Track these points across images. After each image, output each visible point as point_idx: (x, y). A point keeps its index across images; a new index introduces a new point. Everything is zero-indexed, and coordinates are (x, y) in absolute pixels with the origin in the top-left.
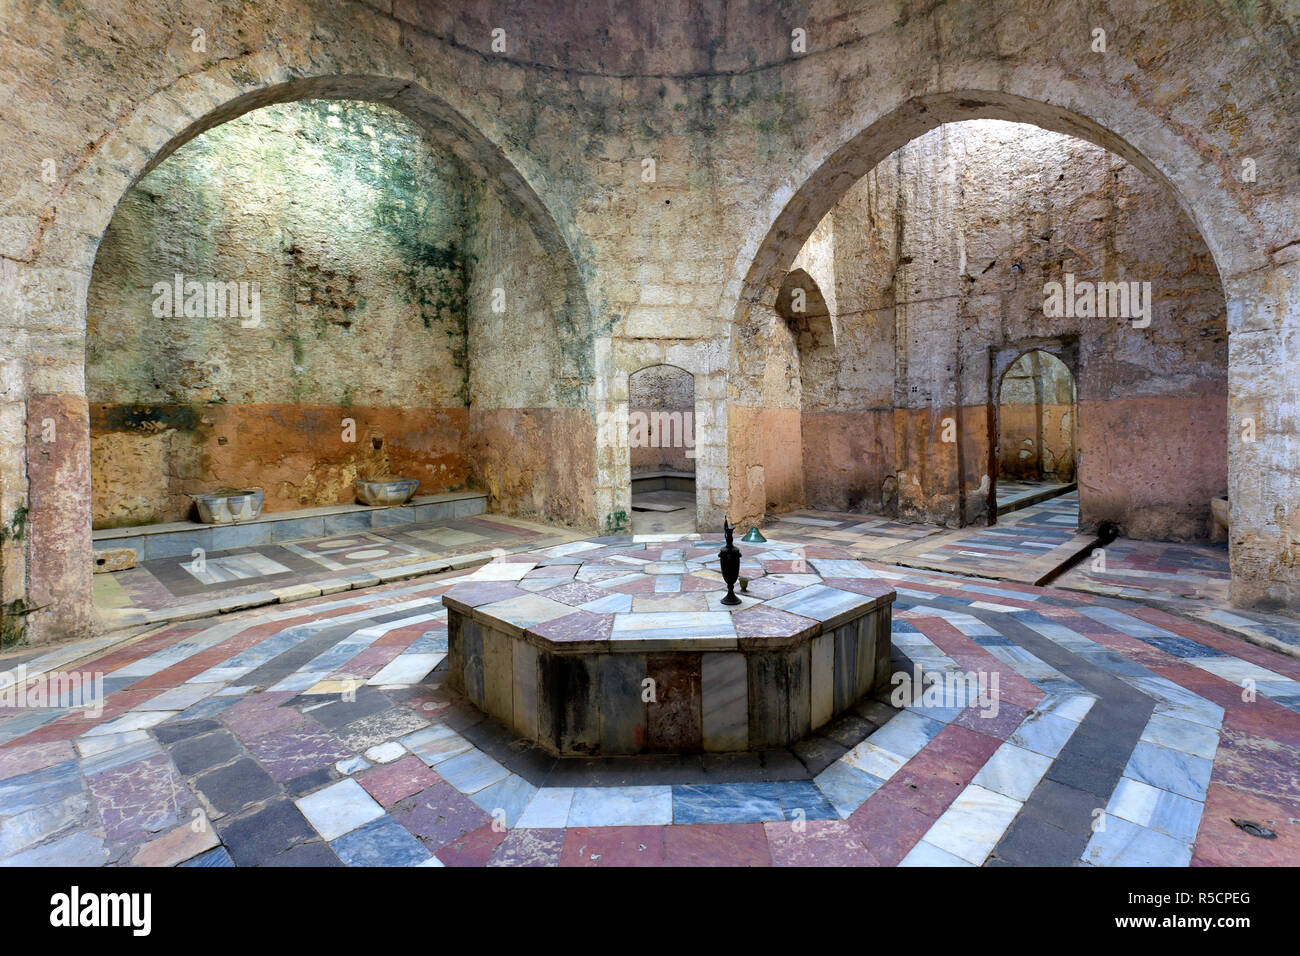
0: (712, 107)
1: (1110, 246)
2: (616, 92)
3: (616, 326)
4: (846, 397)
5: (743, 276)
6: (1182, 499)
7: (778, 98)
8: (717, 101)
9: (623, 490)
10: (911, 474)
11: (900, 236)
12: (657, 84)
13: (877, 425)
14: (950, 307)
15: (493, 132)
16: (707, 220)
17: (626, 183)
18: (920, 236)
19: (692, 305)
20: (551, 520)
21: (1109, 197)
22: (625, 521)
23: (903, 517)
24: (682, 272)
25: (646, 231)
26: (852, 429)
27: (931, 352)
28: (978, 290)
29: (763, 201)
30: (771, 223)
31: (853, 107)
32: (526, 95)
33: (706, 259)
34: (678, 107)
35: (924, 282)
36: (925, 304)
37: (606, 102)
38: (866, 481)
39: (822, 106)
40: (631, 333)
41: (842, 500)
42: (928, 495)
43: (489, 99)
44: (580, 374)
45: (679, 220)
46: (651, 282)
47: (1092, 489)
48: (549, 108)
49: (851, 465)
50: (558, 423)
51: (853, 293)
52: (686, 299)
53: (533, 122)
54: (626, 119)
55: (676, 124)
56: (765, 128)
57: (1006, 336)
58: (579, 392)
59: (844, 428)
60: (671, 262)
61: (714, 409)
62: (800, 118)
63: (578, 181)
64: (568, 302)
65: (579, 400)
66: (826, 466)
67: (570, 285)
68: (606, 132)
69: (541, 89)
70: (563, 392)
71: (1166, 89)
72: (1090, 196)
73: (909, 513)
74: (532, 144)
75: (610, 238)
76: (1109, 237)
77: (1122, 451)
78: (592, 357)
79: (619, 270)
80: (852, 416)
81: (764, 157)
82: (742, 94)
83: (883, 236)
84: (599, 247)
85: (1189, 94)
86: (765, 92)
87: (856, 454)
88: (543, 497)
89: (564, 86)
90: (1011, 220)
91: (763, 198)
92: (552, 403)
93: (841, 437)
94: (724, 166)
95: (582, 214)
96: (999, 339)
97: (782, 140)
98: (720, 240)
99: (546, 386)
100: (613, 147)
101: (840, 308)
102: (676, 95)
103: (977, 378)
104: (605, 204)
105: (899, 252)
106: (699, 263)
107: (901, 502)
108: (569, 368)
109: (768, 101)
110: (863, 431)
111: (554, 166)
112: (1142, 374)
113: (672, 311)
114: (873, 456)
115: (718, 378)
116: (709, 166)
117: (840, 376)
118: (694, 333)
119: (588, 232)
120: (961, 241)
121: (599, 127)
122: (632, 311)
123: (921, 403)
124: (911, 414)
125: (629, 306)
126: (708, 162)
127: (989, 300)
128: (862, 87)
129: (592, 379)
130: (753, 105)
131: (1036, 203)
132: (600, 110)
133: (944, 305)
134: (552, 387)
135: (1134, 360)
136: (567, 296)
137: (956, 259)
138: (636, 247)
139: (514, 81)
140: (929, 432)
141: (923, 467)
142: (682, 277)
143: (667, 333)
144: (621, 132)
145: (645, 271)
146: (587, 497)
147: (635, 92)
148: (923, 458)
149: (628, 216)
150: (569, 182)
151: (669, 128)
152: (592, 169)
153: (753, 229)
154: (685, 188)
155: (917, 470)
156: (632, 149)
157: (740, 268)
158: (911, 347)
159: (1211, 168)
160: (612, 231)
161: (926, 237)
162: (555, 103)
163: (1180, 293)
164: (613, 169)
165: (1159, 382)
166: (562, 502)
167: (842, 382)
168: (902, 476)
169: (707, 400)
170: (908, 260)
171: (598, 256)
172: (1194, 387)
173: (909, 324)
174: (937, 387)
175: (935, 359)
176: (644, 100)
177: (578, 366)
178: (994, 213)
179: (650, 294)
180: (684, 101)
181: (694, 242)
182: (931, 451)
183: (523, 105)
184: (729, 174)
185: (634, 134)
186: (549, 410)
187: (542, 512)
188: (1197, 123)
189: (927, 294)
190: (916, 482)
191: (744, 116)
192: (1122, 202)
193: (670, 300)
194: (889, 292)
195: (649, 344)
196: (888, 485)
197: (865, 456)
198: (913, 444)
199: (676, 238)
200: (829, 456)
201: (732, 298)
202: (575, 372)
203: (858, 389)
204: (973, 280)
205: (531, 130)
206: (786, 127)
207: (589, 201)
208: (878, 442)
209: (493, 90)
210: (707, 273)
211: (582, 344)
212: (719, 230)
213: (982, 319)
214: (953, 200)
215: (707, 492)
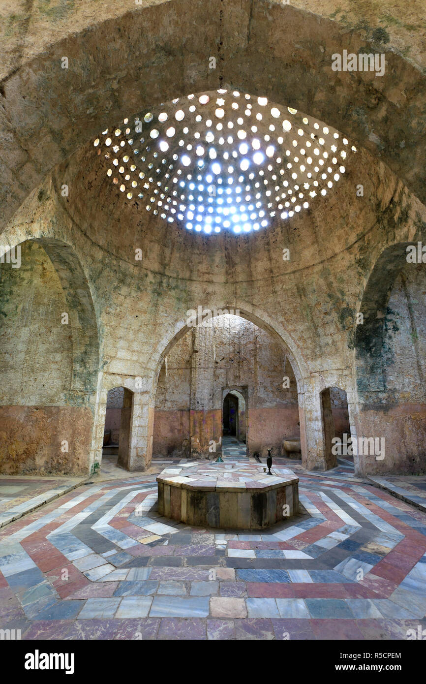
0: (162, 286)
1: (255, 359)
2: (131, 270)
3: (105, 367)
4: (168, 404)
5: (161, 352)
6: (274, 442)
7: (185, 291)
8: (165, 285)
9: (99, 451)
10: (196, 438)
11: (194, 342)
12: (145, 271)
13: (181, 417)
14: (211, 371)
15: (87, 273)
16: (150, 327)
17: (125, 305)
18: (200, 343)
19: (137, 361)
20: (50, 473)
21: (255, 344)
22: (98, 468)
23: (193, 457)
24: (136, 346)
25: (126, 326)
26: (171, 418)
27: (204, 387)
28: (219, 367)
29: (173, 325)
30: (175, 334)
31: (209, 302)
32: (102, 262)
33: (146, 342)
34: (151, 283)
35: (202, 361)
36: (202, 369)
37: (127, 273)
38: (175, 442)
39: (199, 298)
40: (111, 371)
41: (165, 452)
42: (202, 446)
43: (89, 260)
44: (86, 389)
45: (140, 324)
46: (122, 348)
47: (252, 440)
48: (108, 269)
49: (169, 435)
50: (65, 414)
51: (174, 361)
52: (135, 358)
53: (101, 272)
54: (133, 281)
55: (149, 288)
56: (179, 299)
57: (227, 384)
58: (83, 399)
59: (167, 418)
60: (132, 341)
61: (142, 409)
62: (191, 300)
63: (107, 300)
64: (85, 353)
65: (83, 403)
66: (158, 436)
67: (91, 345)
68: (124, 283)
69: (107, 261)
70: (71, 398)
71: (290, 327)
72: (250, 342)
73: (195, 455)
74: (97, 281)
75: (111, 326)
76: (255, 356)
77: (260, 427)
78: (96, 381)
79: (111, 341)
80: (171, 413)
81: (176, 309)
82: (173, 285)
83: (187, 340)
84: (107, 329)
85: (294, 330)
86: (181, 287)
87: (172, 430)
88: (44, 459)
89: (115, 262)
90: (229, 345)
91: (172, 323)
92: (61, 404)
93: (166, 422)
94: (161, 308)
95: (104, 314)
96: (225, 385)
97: (183, 305)
98: (153, 336)
99: (56, 394)
100: (124, 290)
101: (169, 366)
102: (151, 278)
103: (218, 399)
104: (114, 312)
105: (193, 348)
106: (143, 343)
107: (192, 450)
108: (78, 385)
109: (182, 291)
110: (175, 419)
111: (101, 291)
112: (264, 401)
113: (129, 362)
114: (179, 431)
115: (145, 395)
116: (156, 307)
117: (167, 394)
118: (136, 374)
119: (104, 322)
120: (214, 349)
121: (122, 281)
122: (113, 361)
123: (200, 408)
124: (197, 413)
125: (112, 358)
126: (156, 305)
127: (222, 371)
128: (212, 297)
129: (94, 392)
130: (176, 290)
131: (236, 341)
132: (125, 275)
133: (209, 370)
134: (62, 395)
135: (262, 396)
136: (86, 350)
137: (213, 355)
138: (121, 332)
139: (99, 255)
140: (203, 420)
141: (201, 434)
142: (135, 349)
143: (125, 372)
144: (129, 285)
145: (121, 343)
146: (82, 456)
147: (138, 272)
148: (201, 431)
149: (121, 319)
150: (104, 300)
151: (146, 289)
152: (114, 296)
153: (167, 334)
154: (145, 313)
155: (198, 435)
156: (130, 293)
157: (160, 348)
158: (197, 386)
159: (299, 350)
160: (113, 323)
161: (203, 344)
162: (110, 267)
163: (272, 377)
164: (121, 298)
165: (268, 404)
166: (60, 461)
167: (167, 398)
168: (193, 439)
169: (139, 405)
170: (197, 352)
171: (105, 334)
172: (276, 406)
173: (197, 376)
174: (206, 402)
175: (206, 391)
176: (140, 276)
177: (85, 385)
178: (225, 341)
179: (122, 354)
180: (153, 281)
181: (143, 334)
182: (204, 428)
183: (100, 265)
184: (162, 312)
185: (133, 287)
186: (58, 407)
187: (43, 469)
188: (296, 338)
189: (203, 365)
190: (198, 441)
191: (173, 293)
192: (258, 346)
193: (129, 358)
194: (189, 362)
195: (117, 377)
196: (185, 443)
197: (176, 430)
198: (197, 425)
199: (136, 332)
200: (160, 431)
201: (155, 360)
202: (82, 388)
203: (174, 401)
204: (217, 363)
205: (99, 276)
206: (186, 302)
207: (108, 309)
208: (182, 424)
209: (92, 257)
210: (146, 348)
211: (89, 374)
212: (153, 332)
213: (220, 377)
214: (212, 333)
215: (135, 450)
